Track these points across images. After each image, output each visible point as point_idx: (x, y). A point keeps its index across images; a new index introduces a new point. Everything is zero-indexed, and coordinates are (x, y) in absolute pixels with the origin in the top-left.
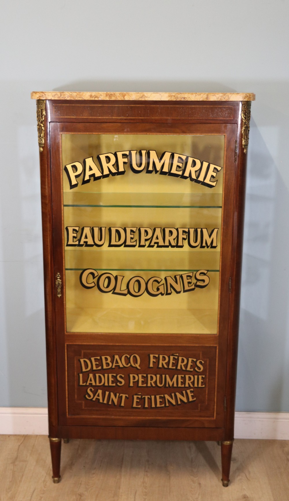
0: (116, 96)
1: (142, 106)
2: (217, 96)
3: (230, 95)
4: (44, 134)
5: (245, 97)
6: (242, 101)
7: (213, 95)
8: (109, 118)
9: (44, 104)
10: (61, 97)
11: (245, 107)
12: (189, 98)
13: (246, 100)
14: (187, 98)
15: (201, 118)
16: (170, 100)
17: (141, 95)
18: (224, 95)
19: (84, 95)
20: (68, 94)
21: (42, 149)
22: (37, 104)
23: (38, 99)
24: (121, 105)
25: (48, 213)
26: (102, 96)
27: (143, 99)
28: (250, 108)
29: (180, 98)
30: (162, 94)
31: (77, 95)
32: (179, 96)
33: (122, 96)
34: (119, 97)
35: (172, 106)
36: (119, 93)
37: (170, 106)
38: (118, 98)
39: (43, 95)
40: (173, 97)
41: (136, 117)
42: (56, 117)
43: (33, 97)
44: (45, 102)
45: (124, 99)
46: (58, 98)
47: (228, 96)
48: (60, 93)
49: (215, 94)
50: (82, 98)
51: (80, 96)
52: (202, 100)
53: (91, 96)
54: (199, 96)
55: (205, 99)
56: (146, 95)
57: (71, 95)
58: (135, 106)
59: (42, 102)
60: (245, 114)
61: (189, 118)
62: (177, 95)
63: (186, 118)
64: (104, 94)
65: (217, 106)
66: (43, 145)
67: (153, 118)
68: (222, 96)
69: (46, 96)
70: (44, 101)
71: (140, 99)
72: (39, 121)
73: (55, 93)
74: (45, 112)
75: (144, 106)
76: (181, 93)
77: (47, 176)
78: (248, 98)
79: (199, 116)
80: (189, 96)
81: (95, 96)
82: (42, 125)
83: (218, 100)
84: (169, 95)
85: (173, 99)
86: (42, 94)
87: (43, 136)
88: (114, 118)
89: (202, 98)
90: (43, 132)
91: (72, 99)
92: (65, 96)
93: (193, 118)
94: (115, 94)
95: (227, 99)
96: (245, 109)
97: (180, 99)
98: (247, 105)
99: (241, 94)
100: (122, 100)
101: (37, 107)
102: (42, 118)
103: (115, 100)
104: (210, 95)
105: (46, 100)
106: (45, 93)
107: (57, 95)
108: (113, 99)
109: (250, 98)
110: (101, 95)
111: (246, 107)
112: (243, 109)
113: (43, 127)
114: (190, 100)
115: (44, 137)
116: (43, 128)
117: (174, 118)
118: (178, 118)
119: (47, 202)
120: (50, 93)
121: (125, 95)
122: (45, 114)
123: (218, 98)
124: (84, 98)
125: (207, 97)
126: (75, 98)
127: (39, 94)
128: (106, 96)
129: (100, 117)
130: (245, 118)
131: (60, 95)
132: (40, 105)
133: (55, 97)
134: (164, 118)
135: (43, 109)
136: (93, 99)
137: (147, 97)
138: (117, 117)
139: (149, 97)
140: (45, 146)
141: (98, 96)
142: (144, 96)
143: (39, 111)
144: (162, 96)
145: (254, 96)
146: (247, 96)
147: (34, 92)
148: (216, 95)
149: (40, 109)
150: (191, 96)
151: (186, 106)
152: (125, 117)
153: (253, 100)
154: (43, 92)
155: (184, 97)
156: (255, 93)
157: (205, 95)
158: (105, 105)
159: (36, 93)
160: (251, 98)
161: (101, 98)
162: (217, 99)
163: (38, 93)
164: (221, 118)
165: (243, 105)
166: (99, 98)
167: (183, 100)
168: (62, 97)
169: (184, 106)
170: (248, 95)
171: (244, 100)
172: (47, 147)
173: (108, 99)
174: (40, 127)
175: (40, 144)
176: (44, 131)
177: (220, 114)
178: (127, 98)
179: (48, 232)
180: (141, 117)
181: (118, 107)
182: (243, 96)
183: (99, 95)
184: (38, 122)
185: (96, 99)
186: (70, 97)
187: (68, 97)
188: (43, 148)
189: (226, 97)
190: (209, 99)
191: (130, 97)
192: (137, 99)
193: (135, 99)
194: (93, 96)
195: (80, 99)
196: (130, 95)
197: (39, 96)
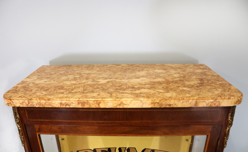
1: (121, 110)
2: (207, 102)
3: (221, 101)
5: (237, 101)
7: (203, 101)
10: (29, 104)
12: (176, 104)
14: (173, 105)
16: (153, 107)
17: (119, 102)
18: (215, 101)
20: (36, 101)
26: (73, 104)
27: (121, 107)
31: (45, 102)
33: (97, 104)
34: (93, 104)
36: (93, 100)
38: (91, 105)
39: (11, 103)
40: (156, 104)
45: (99, 107)
46: (26, 105)
47: (219, 102)
49: (205, 99)
50: (52, 105)
51: (50, 104)
52: (190, 107)
53: (61, 104)
54: (186, 102)
55: (193, 105)
56: (124, 102)
57: (40, 102)
64: (76, 101)
68: (212, 102)
69: (14, 103)
71: (118, 107)
73: (23, 100)
74: (18, 115)
75: (123, 110)
81: (66, 104)
83: (208, 106)
84: (152, 103)
89: (190, 104)
91: (41, 106)
92: (33, 104)
95: (218, 105)
97: (165, 106)
99: (232, 99)
100: (97, 107)
103: (89, 107)
104: (199, 101)
106: (13, 101)
107: (25, 103)
108: (86, 106)
112: (231, 112)
114: (177, 107)
116: (19, 128)
121: (100, 103)
122: (19, 117)
123: (208, 104)
124: (54, 106)
125: (196, 103)
126: (44, 105)
128: (78, 104)
130: (231, 119)
131: (28, 102)
133: (23, 105)
136: (64, 107)
137: (125, 105)
139: (128, 105)
141: (70, 104)
142: (122, 104)
144: (143, 104)
146: (239, 101)
148: (206, 101)
150: (177, 102)
155: (169, 104)
161: (72, 105)
162: (206, 105)
166: (71, 106)
167: (168, 107)
168: (31, 105)
171: (235, 105)
173: (81, 107)
178: (102, 106)
180: (119, 120)
182: (235, 102)
183: (70, 102)
185: (67, 107)
187: (36, 105)
189: (216, 103)
190: (198, 105)
191: (106, 105)
192: (114, 107)
193: (111, 106)
194: (64, 104)
195: (50, 106)
196: (105, 103)
197: (7, 103)
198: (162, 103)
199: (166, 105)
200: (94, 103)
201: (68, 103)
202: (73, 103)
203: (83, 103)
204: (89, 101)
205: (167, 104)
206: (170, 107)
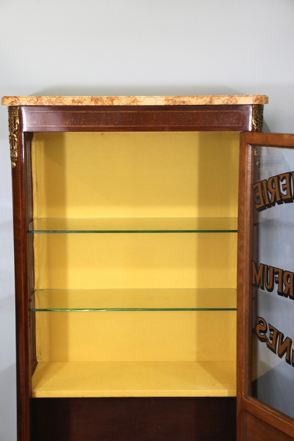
0: (103, 101)
1: (134, 112)
2: (223, 99)
3: (238, 98)
4: (18, 146)
5: (256, 99)
6: (252, 105)
7: (218, 97)
8: (95, 126)
9: (17, 111)
10: (38, 102)
11: (256, 112)
12: (190, 101)
13: (257, 103)
14: (187, 102)
15: (204, 126)
16: (167, 104)
17: (133, 99)
18: (231, 98)
19: (65, 99)
20: (46, 99)
21: (15, 164)
22: (8, 111)
23: (10, 105)
24: (109, 112)
25: (22, 241)
27: (135, 104)
28: (262, 113)
29: (179, 102)
30: (157, 97)
31: (56, 99)
32: (177, 99)
33: (110, 101)
34: (106, 101)
35: (169, 112)
36: (107, 97)
37: (168, 111)
38: (105, 102)
39: (16, 101)
40: (170, 100)
41: (127, 125)
42: (32, 126)
43: (4, 103)
44: (18, 109)
45: (113, 104)
46: (34, 103)
47: (235, 99)
48: (36, 97)
50: (63, 103)
51: (61, 102)
52: (205, 104)
53: (73, 101)
54: (201, 99)
55: (208, 103)
56: (138, 99)
57: (50, 99)
58: (126, 112)
59: (15, 108)
60: (256, 120)
61: (191, 126)
62: (175, 98)
63: (186, 126)
64: (88, 98)
65: (222, 111)
66: (16, 160)
67: (147, 126)
68: (228, 99)
69: (20, 101)
70: (17, 107)
71: (132, 104)
72: (12, 131)
73: (31, 98)
74: (18, 120)
75: (136, 112)
76: (179, 97)
77: (20, 197)
78: (259, 100)
79: (201, 123)
80: (189, 100)
81: (79, 101)
82: (15, 136)
83: (224, 104)
84: (165, 99)
85: (171, 103)
86: (15, 99)
87: (16, 149)
88: (100, 126)
89: (205, 101)
90: (16, 144)
91: (51, 104)
92: (42, 101)
93: (195, 126)
94: (101, 98)
95: (234, 103)
96: (256, 114)
98: (259, 109)
99: (250, 96)
100: (111, 105)
101: (9, 115)
102: (15, 127)
103: (102, 105)
104: (214, 98)
105: (20, 106)
106: (19, 98)
107: (33, 101)
108: (100, 104)
109: (262, 100)
110: (85, 100)
111: (258, 112)
112: (254, 114)
113: (17, 137)
114: (191, 104)
115: (18, 149)
116: (16, 139)
117: (171, 126)
118: (177, 126)
119: (21, 227)
120: (25, 98)
121: (114, 99)
122: (19, 123)
123: (224, 101)
124: (65, 103)
125: (211, 101)
126: (54, 103)
127: (12, 99)
128: (91, 101)
129: (84, 126)
130: (257, 124)
131: (36, 99)
132: (13, 112)
133: (30, 102)
134: (160, 126)
135: (16, 117)
136: (76, 104)
137: (139, 102)
138: (104, 125)
139: (142, 102)
140: (19, 160)
141: (82, 101)
142: (136, 101)
143: (11, 120)
144: (157, 100)
145: (266, 98)
146: (258, 99)
147: (5, 97)
148: (221, 98)
149: (12, 117)
150: (191, 99)
151: (185, 111)
152: (114, 125)
153: (266, 103)
154: (16, 97)
155: (183, 101)
156: (267, 96)
157: (208, 98)
158: (90, 112)
159: (7, 98)
160: (264, 101)
161: (85, 103)
162: (222, 103)
163: (10, 98)
164: (227, 125)
165: (254, 110)
166: (83, 103)
167: (182, 104)
168: (39, 103)
169: (184, 111)
170: (259, 97)
171: (255, 103)
172: (21, 162)
173: (94, 104)
174: (13, 138)
175: (12, 159)
176: (18, 142)
177: (227, 120)
178: (116, 103)
179: (22, 263)
180: (133, 124)
181: (106, 113)
182: (253, 99)
183: (83, 99)
184: (10, 132)
185: (80, 104)
186: (48, 102)
187: (46, 103)
188: (16, 162)
189: (232, 100)
190: (213, 103)
191: (120, 102)
192: (128, 104)
193: (125, 104)
194: (76, 101)
195: (61, 104)
196: (119, 99)
197: (11, 101)
198: (176, 100)
199: (180, 103)
200: (108, 100)
201: (80, 100)
202: (86, 100)
203: (96, 100)
204: (103, 98)
205: (181, 101)
206: (183, 104)
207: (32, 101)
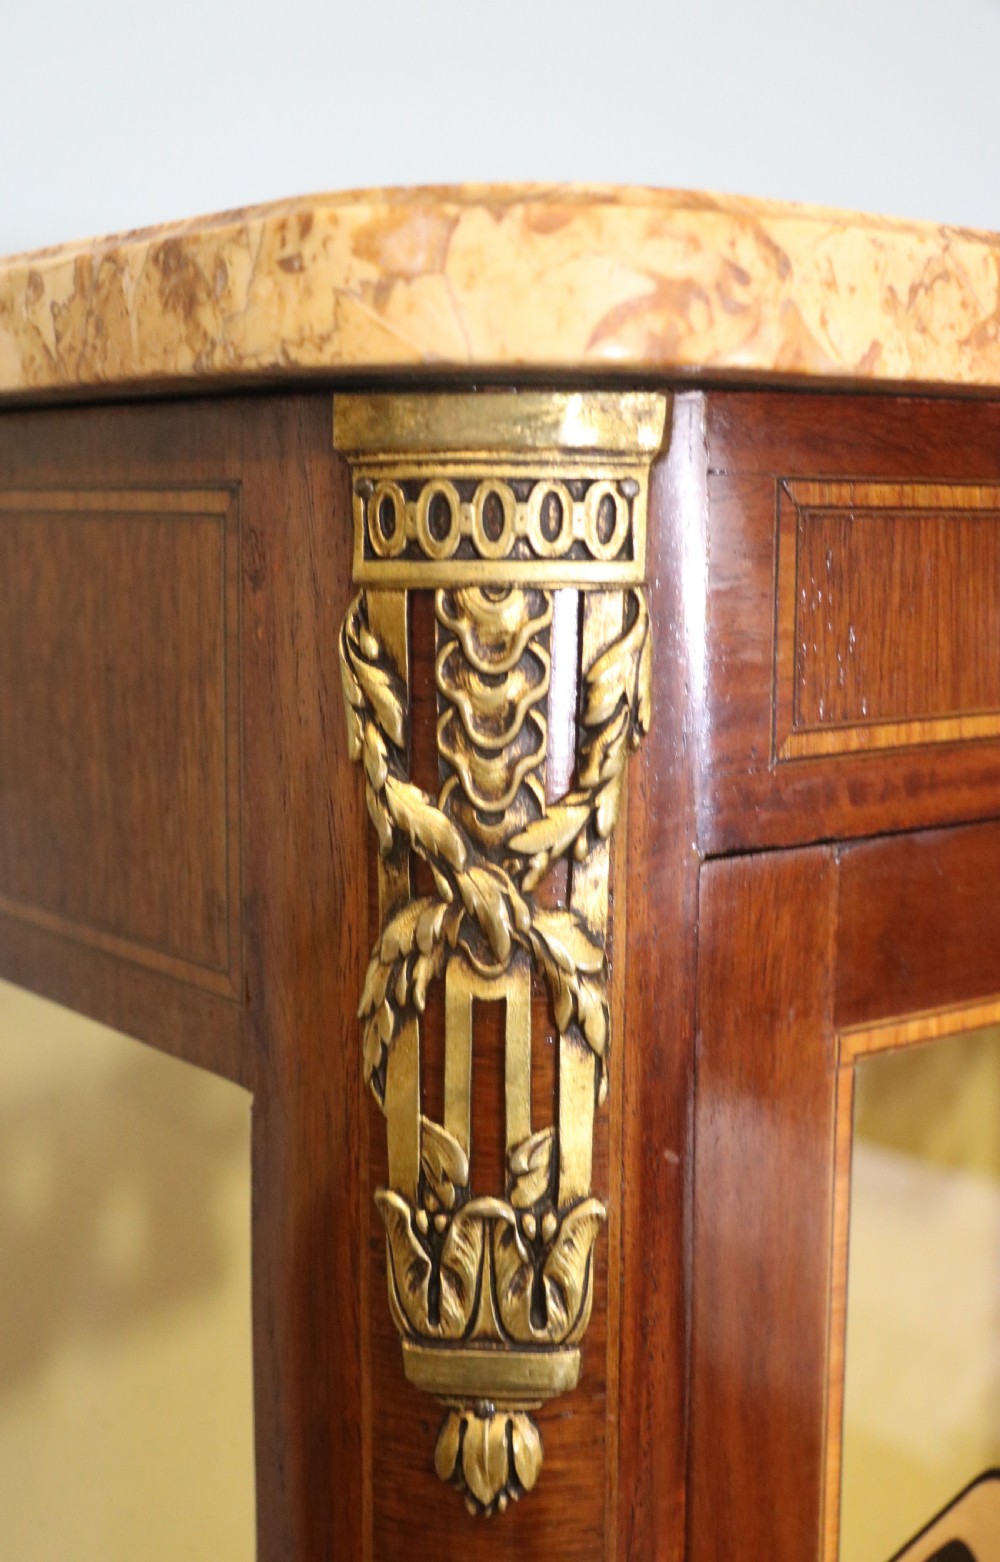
197: (648, 287)
207: (943, 308)
